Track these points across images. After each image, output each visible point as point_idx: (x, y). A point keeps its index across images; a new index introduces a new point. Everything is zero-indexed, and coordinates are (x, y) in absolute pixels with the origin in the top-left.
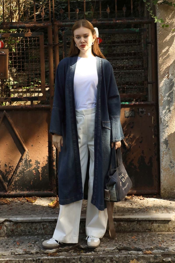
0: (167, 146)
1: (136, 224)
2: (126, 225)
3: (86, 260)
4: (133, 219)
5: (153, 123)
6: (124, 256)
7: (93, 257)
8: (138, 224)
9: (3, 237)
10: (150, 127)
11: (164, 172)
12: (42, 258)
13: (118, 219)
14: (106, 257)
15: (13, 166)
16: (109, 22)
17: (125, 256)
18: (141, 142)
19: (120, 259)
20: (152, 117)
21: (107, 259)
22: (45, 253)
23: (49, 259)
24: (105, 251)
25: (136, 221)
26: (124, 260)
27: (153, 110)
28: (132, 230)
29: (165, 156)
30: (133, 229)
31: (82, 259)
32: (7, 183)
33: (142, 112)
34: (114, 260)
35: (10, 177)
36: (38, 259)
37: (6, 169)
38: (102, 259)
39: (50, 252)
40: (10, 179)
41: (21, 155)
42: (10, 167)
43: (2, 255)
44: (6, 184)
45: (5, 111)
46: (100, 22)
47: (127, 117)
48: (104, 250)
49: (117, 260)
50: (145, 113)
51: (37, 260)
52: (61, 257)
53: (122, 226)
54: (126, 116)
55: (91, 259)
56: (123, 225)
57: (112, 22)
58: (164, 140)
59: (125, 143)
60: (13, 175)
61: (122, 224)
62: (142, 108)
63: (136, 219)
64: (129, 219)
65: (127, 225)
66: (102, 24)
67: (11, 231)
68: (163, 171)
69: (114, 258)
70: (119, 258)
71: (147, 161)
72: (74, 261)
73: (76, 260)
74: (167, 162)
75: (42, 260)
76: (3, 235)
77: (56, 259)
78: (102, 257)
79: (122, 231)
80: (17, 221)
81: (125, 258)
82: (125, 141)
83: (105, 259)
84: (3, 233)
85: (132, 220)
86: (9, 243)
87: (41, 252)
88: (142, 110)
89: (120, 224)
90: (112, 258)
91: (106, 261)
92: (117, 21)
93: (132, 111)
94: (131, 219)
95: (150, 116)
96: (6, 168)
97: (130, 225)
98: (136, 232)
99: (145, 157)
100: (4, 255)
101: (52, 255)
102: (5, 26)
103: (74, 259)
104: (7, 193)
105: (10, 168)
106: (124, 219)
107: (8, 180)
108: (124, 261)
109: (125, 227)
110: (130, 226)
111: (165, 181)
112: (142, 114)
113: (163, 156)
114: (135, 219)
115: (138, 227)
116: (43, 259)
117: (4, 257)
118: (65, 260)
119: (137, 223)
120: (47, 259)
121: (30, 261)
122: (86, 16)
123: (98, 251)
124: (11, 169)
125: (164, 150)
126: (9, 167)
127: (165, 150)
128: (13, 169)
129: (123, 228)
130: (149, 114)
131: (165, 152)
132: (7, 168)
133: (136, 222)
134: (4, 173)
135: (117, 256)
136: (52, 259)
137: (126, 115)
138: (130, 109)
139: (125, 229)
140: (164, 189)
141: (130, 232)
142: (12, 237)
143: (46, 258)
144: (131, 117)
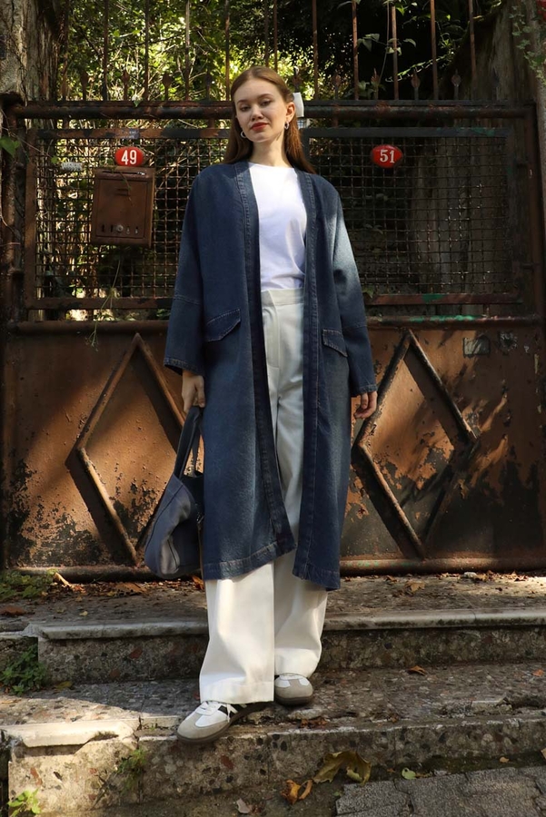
1: (536, 636)
2: (507, 640)
3: (422, 737)
4: (528, 621)
5: (538, 371)
6: (534, 721)
7: (440, 726)
8: (542, 637)
9: (146, 681)
10: (529, 382)
12: (286, 733)
13: (486, 621)
14: (480, 727)
15: (153, 492)
16: (421, 110)
17: (538, 720)
18: (507, 424)
19: (524, 730)
20: (534, 358)
21: (484, 733)
22: (291, 721)
23: (306, 737)
24: (473, 709)
25: (536, 626)
26: (534, 733)
28: (524, 655)
30: (528, 653)
31: (409, 735)
32: (137, 540)
33: (509, 342)
34: (507, 735)
35: (144, 521)
36: (273, 736)
37: (134, 500)
38: (469, 734)
39: (304, 717)
40: (145, 529)
41: (174, 457)
42: (146, 493)
43: (157, 727)
44: (132, 542)
45: (138, 334)
46: (396, 109)
47: (470, 356)
48: (469, 708)
49: (515, 735)
50: (515, 345)
51: (269, 740)
52: (343, 729)
53: (497, 645)
54: (467, 352)
55: (436, 733)
56: (499, 641)
57: (427, 109)
59: (465, 426)
60: (152, 516)
61: (497, 636)
62: (508, 333)
63: (539, 622)
64: (518, 620)
65: (512, 640)
66: (403, 112)
67: (167, 664)
69: (505, 729)
70: (520, 727)
71: (524, 474)
72: (384, 740)
73: (390, 738)
75: (285, 740)
76: (146, 675)
77: (327, 737)
78: (469, 727)
79: (496, 659)
80: (189, 632)
81: (539, 728)
82: (464, 420)
83: (478, 732)
84: (145, 668)
85: (525, 623)
86: (171, 695)
87: (276, 715)
88: (509, 336)
89: (491, 637)
90: (500, 728)
91: (481, 739)
92: (440, 109)
93: (478, 339)
94: (524, 620)
95: (529, 354)
96: (133, 496)
97: (518, 641)
98: (537, 660)
99: (519, 465)
100: (163, 725)
101: (314, 723)
102: (149, 110)
103: (384, 734)
104: (136, 568)
105: (144, 496)
106: (502, 621)
107: (139, 530)
108: (536, 736)
109: (505, 645)
110: (520, 643)
112: (509, 346)
114: (535, 620)
115: (542, 646)
116: (290, 735)
117: (163, 732)
118: (357, 740)
119: (539, 634)
120: (300, 735)
121: (246, 743)
122: (360, 90)
123: (452, 711)
124: (148, 500)
126: (142, 493)
128: (153, 500)
129: (499, 650)
130: (527, 348)
132: (138, 497)
133: (537, 630)
134: (127, 509)
135: (514, 722)
136: (317, 735)
137: (466, 348)
138: (477, 334)
139: (504, 652)
141: (520, 660)
142: (173, 679)
143: (298, 731)
144: (478, 354)
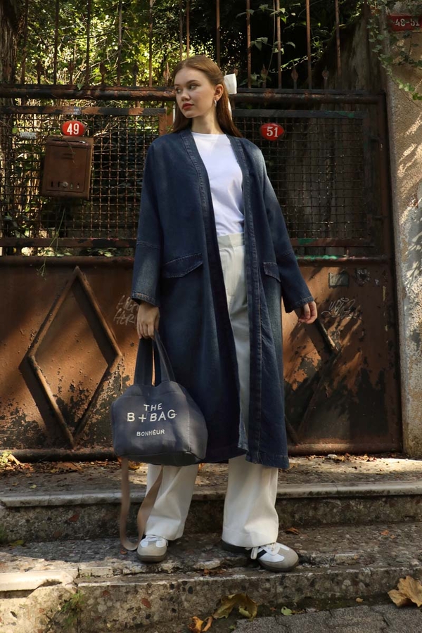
0: (418, 346)
1: (383, 504)
2: (361, 507)
3: (297, 582)
4: (378, 492)
5: (385, 299)
6: (382, 569)
7: (310, 574)
8: (388, 505)
9: (82, 539)
10: (379, 307)
11: (413, 401)
12: (192, 580)
13: (345, 493)
14: (342, 574)
15: (88, 391)
16: (299, 96)
17: (385, 569)
18: (362, 340)
19: (375, 577)
20: (382, 289)
21: (344, 579)
22: (196, 570)
23: (207, 583)
24: (336, 561)
25: (384, 497)
26: (382, 579)
27: (384, 274)
28: (374, 519)
29: (414, 366)
30: (377, 517)
31: (287, 581)
32: (74, 429)
33: (364, 277)
34: (362, 581)
35: (80, 414)
36: (183, 582)
37: (72, 397)
38: (333, 580)
39: (206, 567)
40: (81, 420)
41: (107, 366)
42: (81, 392)
43: (91, 576)
44: (70, 430)
45: (77, 267)
46: (279, 96)
47: (334, 287)
48: (333, 560)
49: (368, 581)
50: (368, 279)
51: (179, 585)
52: (236, 577)
53: (354, 511)
54: (332, 284)
55: (308, 579)
56: (355, 508)
57: (303, 96)
58: (412, 333)
59: (329, 341)
60: (87, 410)
61: (353, 504)
62: (363, 269)
63: (385, 493)
64: (370, 492)
65: (365, 507)
66: (285, 98)
67: (99, 526)
68: (411, 399)
69: (360, 576)
70: (371, 575)
71: (374, 379)
72: (268, 585)
73: (272, 583)
74: (419, 379)
75: (192, 586)
76: (82, 535)
77: (224, 583)
78: (333, 575)
79: (352, 522)
81: (386, 575)
82: (329, 337)
83: (340, 578)
84: (81, 529)
85: (375, 494)
86: (102, 551)
87: (185, 566)
88: (364, 272)
89: (349, 505)
90: (356, 575)
91: (342, 584)
92: (313, 96)
93: (341, 274)
94: (374, 492)
95: (379, 286)
96: (73, 394)
97: (370, 507)
98: (384, 522)
99: (370, 371)
100: (96, 574)
101: (213, 572)
102: (89, 92)
103: (268, 580)
104: (73, 451)
105: (81, 394)
106: (357, 492)
107: (76, 421)
108: (384, 581)
109: (359, 511)
110: (371, 510)
111: (417, 421)
112: (363, 280)
113: (412, 367)
114: (383, 492)
115: (388, 512)
116: (195, 582)
117: (96, 580)
118: (247, 585)
119: (386, 502)
120: (203, 581)
121: (162, 588)
122: (252, 81)
123: (320, 562)
124: (83, 397)
125: (412, 354)
126: (78, 392)
127: (414, 354)
128: (87, 397)
129: (355, 515)
130: (377, 281)
131: (414, 358)
132: (75, 394)
133: (384, 499)
134: (67, 404)
135: (367, 570)
136: (216, 581)
137: (331, 281)
138: (340, 270)
139: (359, 517)
140: (415, 437)
141: (371, 523)
142: (103, 538)
143: (201, 579)
144: (340, 286)
